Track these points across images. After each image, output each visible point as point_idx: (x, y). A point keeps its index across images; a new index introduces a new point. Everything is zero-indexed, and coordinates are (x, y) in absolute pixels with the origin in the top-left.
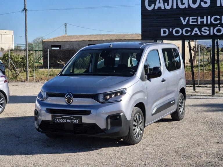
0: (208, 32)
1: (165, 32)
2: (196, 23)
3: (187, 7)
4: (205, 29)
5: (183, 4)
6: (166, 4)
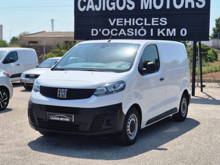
0: (133, 33)
1: (95, 32)
2: (122, 25)
3: (114, 9)
4: (130, 31)
5: (111, 6)
6: (96, 6)
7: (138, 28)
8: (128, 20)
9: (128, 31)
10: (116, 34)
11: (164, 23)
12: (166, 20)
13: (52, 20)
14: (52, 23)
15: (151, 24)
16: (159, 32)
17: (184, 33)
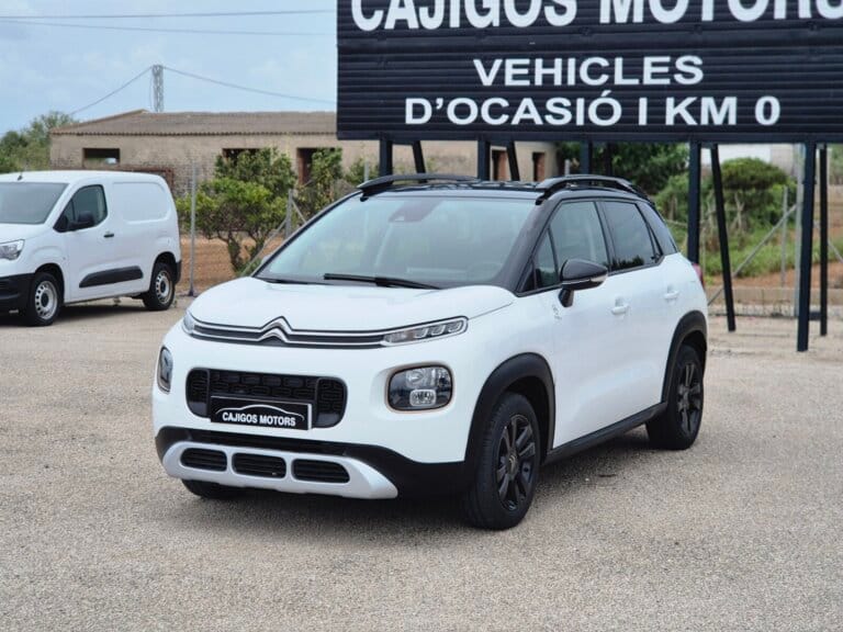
0: (568, 117)
1: (418, 111)
2: (526, 83)
3: (496, 23)
4: (558, 105)
5: (483, 11)
6: (424, 11)
7: (590, 93)
8: (548, 64)
9: (550, 105)
10: (504, 118)
11: (690, 76)
12: (698, 66)
13: (155, 67)
14: (156, 82)
15: (641, 81)
16: (674, 110)
17: (767, 113)
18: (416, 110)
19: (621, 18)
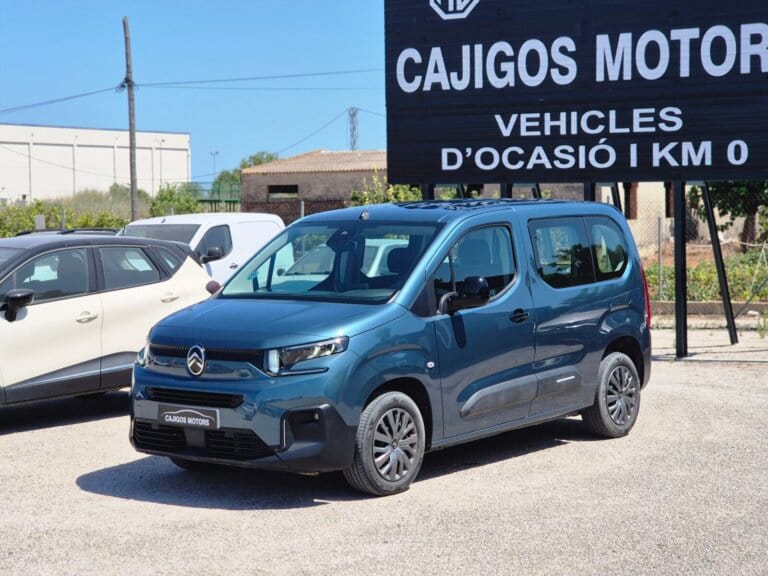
0: (572, 160)
1: (452, 159)
2: (538, 133)
3: (512, 84)
4: (564, 151)
5: (501, 74)
6: (454, 75)
7: (590, 141)
9: (557, 152)
10: (520, 164)
11: (672, 124)
12: (678, 116)
13: (352, 109)
14: (352, 121)
15: (631, 129)
16: (659, 154)
17: (738, 155)
18: (450, 158)
19: (614, 76)
